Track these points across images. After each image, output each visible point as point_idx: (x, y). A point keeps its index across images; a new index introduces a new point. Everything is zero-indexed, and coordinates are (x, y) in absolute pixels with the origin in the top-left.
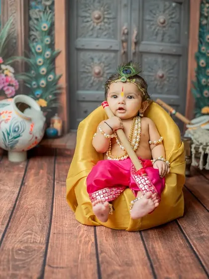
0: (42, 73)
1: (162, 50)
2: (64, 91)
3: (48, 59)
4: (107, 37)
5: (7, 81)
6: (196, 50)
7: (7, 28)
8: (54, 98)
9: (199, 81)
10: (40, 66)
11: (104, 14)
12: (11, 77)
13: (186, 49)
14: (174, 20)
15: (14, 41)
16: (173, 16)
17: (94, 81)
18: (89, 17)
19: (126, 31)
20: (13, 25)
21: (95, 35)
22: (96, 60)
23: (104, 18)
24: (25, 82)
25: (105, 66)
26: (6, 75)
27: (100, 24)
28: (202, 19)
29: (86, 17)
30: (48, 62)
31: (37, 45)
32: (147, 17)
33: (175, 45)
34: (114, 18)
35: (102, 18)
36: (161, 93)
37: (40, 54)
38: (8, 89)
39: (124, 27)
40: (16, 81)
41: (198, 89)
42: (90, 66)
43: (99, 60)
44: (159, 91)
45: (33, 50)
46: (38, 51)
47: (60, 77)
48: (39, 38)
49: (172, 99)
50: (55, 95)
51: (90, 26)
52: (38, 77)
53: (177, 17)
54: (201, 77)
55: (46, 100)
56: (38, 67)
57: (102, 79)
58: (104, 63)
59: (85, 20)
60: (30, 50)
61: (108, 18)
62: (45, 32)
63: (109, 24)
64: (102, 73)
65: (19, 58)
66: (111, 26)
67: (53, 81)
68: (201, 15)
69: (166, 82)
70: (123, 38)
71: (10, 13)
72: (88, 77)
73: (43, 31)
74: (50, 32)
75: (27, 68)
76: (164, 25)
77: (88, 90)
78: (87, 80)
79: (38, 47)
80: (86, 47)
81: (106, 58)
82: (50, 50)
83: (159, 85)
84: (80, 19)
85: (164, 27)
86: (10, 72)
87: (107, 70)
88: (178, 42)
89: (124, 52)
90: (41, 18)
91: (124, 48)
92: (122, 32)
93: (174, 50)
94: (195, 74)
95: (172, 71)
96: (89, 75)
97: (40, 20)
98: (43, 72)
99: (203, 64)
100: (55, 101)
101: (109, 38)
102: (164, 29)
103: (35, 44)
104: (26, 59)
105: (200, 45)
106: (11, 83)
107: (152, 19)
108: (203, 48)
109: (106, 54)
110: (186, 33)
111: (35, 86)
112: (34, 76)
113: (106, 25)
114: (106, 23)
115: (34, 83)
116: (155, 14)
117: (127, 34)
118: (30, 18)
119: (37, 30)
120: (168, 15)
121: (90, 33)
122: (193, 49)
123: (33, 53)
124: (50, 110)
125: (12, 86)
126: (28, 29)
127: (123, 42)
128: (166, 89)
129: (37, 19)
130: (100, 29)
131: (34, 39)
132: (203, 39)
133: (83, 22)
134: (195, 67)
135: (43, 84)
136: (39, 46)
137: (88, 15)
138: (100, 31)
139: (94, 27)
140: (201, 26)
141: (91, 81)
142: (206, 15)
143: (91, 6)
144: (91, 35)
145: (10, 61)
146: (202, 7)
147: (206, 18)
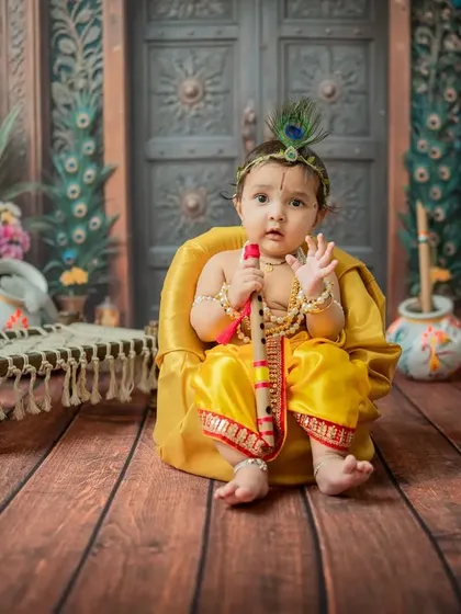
0: (77, 214)
1: (330, 152)
2: (124, 250)
3: (90, 185)
4: (212, 130)
5: (6, 234)
6: (406, 147)
7: (8, 126)
8: (103, 264)
9: (413, 214)
10: (74, 201)
11: (204, 86)
12: (14, 225)
13: (382, 147)
14: (354, 87)
15: (22, 153)
16: (352, 78)
17: (185, 226)
18: (174, 93)
19: (251, 117)
20: (21, 120)
21: (187, 129)
22: (189, 182)
23: (205, 93)
24: (42, 234)
25: (208, 193)
26: (5, 223)
27: (195, 106)
28: (415, 83)
29: (167, 94)
30: (90, 191)
31: (67, 158)
32: (296, 85)
33: (359, 139)
34: (227, 92)
35: (200, 94)
37: (73, 176)
38: (8, 250)
39: (248, 110)
40: (25, 234)
41: (414, 230)
42: (178, 194)
43: (195, 180)
45: (60, 169)
46: (70, 170)
47: (115, 220)
48: (71, 143)
50: (104, 257)
51: (177, 110)
52: (69, 223)
53: (362, 81)
55: (85, 269)
56: (69, 202)
57: (202, 219)
58: (205, 185)
59: (167, 100)
60: (53, 169)
61: (214, 93)
62: (85, 130)
63: (216, 104)
64: (202, 207)
65: (32, 187)
66: (219, 108)
67: (100, 230)
68: (415, 75)
69: (340, 219)
70: (246, 131)
71: (12, 98)
72: (174, 216)
73: (79, 129)
74: (95, 129)
75: (48, 205)
76: (333, 99)
77: (173, 244)
78: (171, 224)
79: (70, 162)
80: (167, 156)
81: (209, 177)
82: (94, 166)
84: (155, 99)
85: (333, 103)
86: (13, 215)
87: (213, 200)
88: (365, 133)
90: (75, 102)
92: (243, 120)
93: (357, 151)
94: (404, 199)
95: (352, 195)
96: (175, 212)
97: (73, 107)
98: (80, 211)
99: (422, 175)
100: (104, 270)
101: (215, 134)
102: (334, 107)
103: (63, 156)
104: (45, 188)
105: (415, 136)
106: (15, 239)
107: (306, 88)
108: (422, 142)
109: (210, 168)
110: (382, 112)
111: (63, 243)
112: (61, 220)
113: (210, 107)
114: (209, 102)
115: (61, 235)
116: (312, 78)
117: (255, 122)
118: (53, 105)
119: (67, 128)
120: (340, 78)
121: (176, 127)
122: (399, 145)
123: (58, 175)
124: (94, 291)
125: (17, 243)
126: (49, 128)
127: (245, 139)
128: (342, 234)
129: (68, 106)
130: (197, 116)
131: (62, 147)
132: (421, 123)
133: (162, 104)
134: (405, 183)
135: (79, 237)
136: (72, 160)
137: (171, 89)
138: (197, 121)
139: (184, 114)
140: (414, 97)
141: (179, 227)
142: (425, 72)
143: (178, 70)
144: (179, 130)
145: (14, 194)
146: (415, 57)
147: (426, 79)
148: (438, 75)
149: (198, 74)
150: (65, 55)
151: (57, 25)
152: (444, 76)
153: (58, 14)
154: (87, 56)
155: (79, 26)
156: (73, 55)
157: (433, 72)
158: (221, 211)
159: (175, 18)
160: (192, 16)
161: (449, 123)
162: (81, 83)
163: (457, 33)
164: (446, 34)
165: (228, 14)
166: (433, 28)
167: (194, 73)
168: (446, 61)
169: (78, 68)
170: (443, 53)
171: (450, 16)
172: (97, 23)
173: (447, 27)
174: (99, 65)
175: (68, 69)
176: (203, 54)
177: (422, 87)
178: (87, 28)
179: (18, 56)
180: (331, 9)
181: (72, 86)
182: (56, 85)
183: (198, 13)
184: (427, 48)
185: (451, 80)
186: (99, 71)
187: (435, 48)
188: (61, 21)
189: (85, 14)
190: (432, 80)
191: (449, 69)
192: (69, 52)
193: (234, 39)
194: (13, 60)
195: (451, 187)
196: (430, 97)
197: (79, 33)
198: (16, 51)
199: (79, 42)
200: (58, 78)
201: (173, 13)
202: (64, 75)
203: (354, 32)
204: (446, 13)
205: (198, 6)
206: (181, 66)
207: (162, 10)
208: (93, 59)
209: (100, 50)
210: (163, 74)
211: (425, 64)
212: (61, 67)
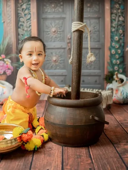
5: (7, 67)
6: (109, 45)
7: (7, 40)
9: (111, 62)
12: (9, 65)
13: (103, 45)
14: (96, 30)
15: (11, 46)
16: (96, 28)
17: (53, 65)
18: (50, 31)
19: (70, 38)
20: (10, 38)
21: (53, 41)
22: (54, 54)
23: (58, 31)
24: (16, 67)
25: (59, 57)
26: (7, 64)
27: (55, 35)
29: (48, 32)
33: (97, 43)
34: (63, 31)
36: (90, 69)
38: (8, 71)
39: (68, 36)
40: (12, 67)
41: (111, 66)
42: (51, 57)
44: (89, 68)
49: (96, 72)
51: (50, 36)
53: (98, 28)
54: (113, 59)
57: (57, 63)
58: (58, 55)
59: (48, 33)
61: (60, 32)
63: (60, 34)
64: (57, 61)
65: (13, 55)
66: (61, 35)
68: (111, 26)
70: (68, 41)
71: (8, 32)
72: (50, 63)
75: (18, 60)
77: (50, 70)
80: (48, 47)
81: (59, 52)
83: (89, 65)
84: (45, 33)
85: (91, 34)
86: (9, 62)
87: (60, 58)
88: (99, 41)
89: (69, 49)
90: (24, 34)
91: (69, 46)
92: (67, 38)
93: (97, 46)
94: (109, 58)
96: (50, 62)
99: (113, 52)
101: (60, 42)
104: (17, 55)
105: (112, 42)
106: (10, 68)
108: (113, 44)
109: (59, 50)
110: (103, 36)
113: (59, 35)
114: (58, 34)
117: (70, 39)
118: (19, 35)
120: (92, 27)
121: (50, 40)
122: (107, 44)
125: (10, 69)
126: (18, 40)
127: (68, 43)
128: (93, 67)
129: (22, 35)
130: (56, 37)
132: (113, 39)
133: (47, 34)
134: (109, 54)
137: (48, 30)
138: (56, 38)
139: (52, 37)
140: (111, 32)
141: (51, 65)
142: (114, 26)
143: (50, 25)
144: (51, 41)
145: (9, 57)
146: (112, 22)
147: (114, 27)
148: (118, 27)
149: (56, 26)
150: (21, 22)
151: (19, 14)
152: (119, 27)
153: (19, 12)
154: (27, 22)
155: (25, 15)
156: (24, 22)
157: (116, 26)
158: (62, 61)
159: (50, 12)
160: (54, 12)
161: (120, 39)
162: (26, 29)
163: (122, 16)
164: (119, 16)
165: (63, 11)
166: (116, 15)
167: (55, 26)
168: (120, 23)
169: (25, 25)
170: (119, 21)
171: (120, 11)
172: (30, 14)
173: (120, 14)
174: (30, 25)
175: (22, 25)
176: (57, 21)
177: (113, 30)
178: (27, 15)
179: (10, 22)
180: (90, 10)
181: (23, 30)
182: (19, 29)
183: (55, 11)
184: (115, 20)
185: (121, 28)
186: (30, 26)
187: (117, 20)
188: (21, 13)
189: (27, 12)
190: (116, 28)
191: (120, 25)
192: (23, 21)
193: (65, 18)
194: (8, 23)
195: (121, 55)
196: (116, 32)
197: (25, 16)
198: (9, 21)
199: (25, 19)
200: (20, 28)
201: (49, 11)
202: (21, 27)
203: (96, 16)
204: (119, 11)
205: (56, 9)
206: (51, 25)
207: (46, 10)
208: (28, 23)
209: (31, 21)
210: (47, 26)
211: (114, 24)
212: (21, 25)
